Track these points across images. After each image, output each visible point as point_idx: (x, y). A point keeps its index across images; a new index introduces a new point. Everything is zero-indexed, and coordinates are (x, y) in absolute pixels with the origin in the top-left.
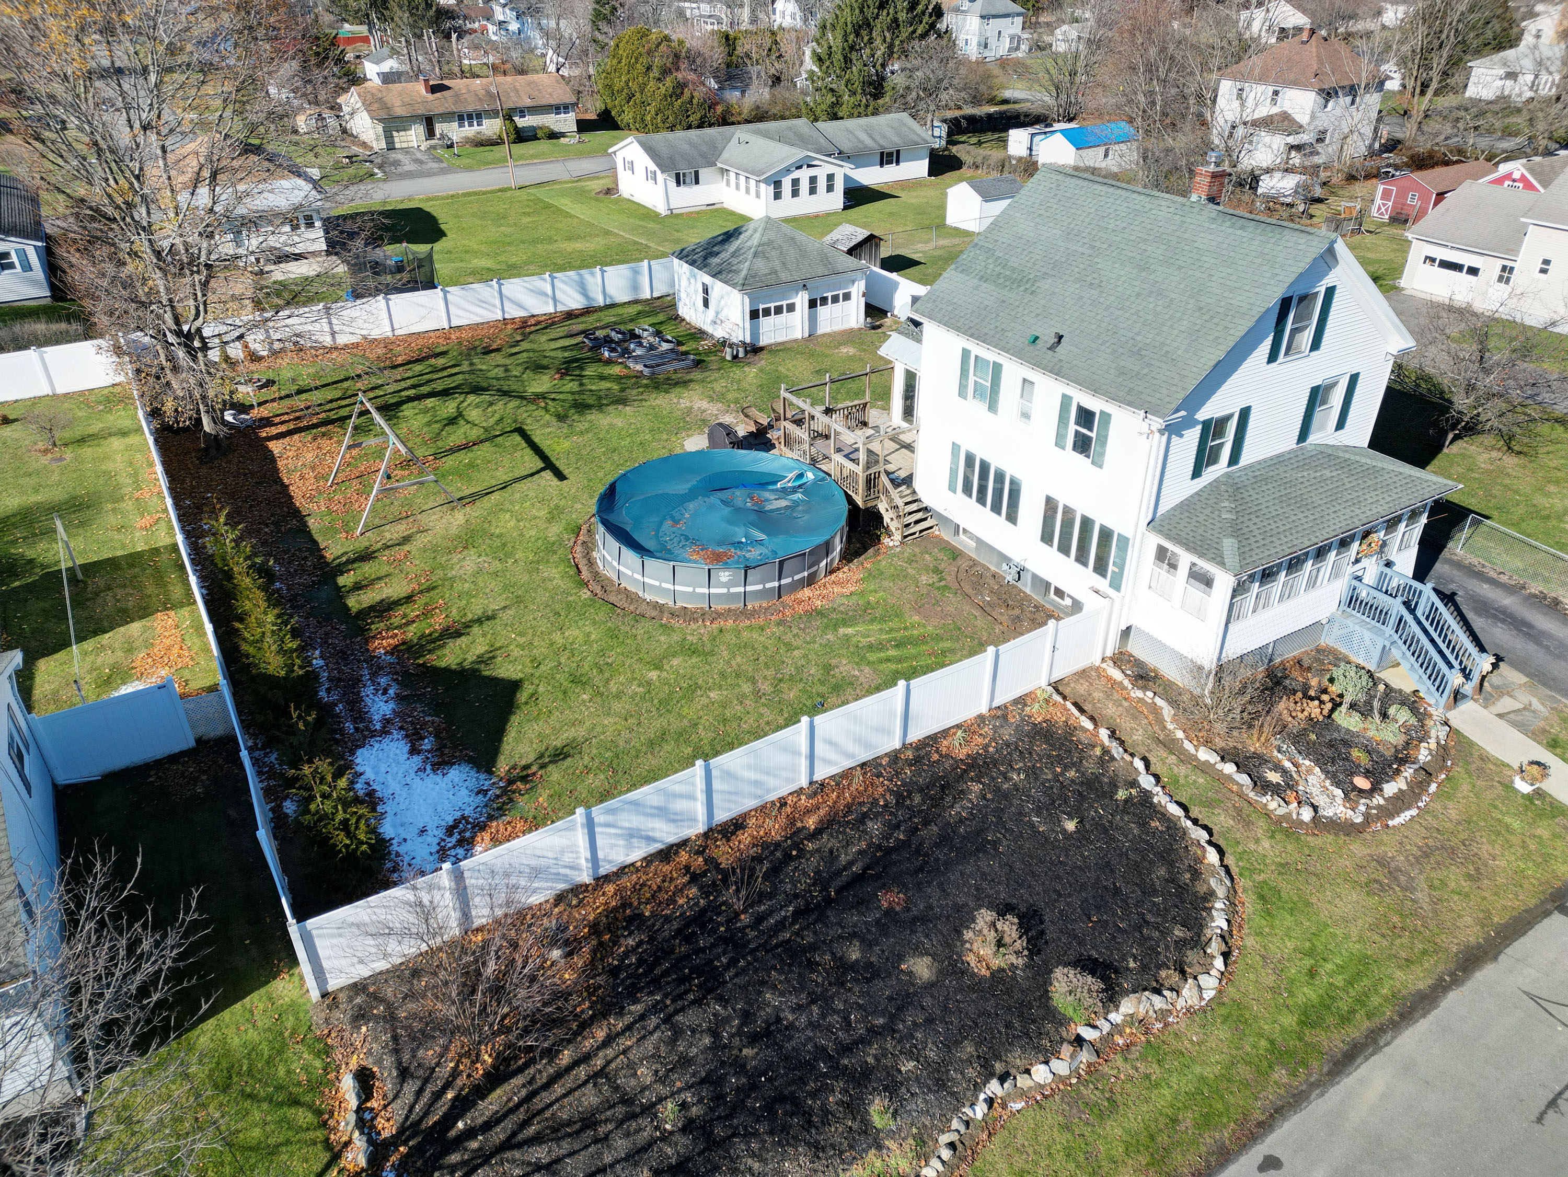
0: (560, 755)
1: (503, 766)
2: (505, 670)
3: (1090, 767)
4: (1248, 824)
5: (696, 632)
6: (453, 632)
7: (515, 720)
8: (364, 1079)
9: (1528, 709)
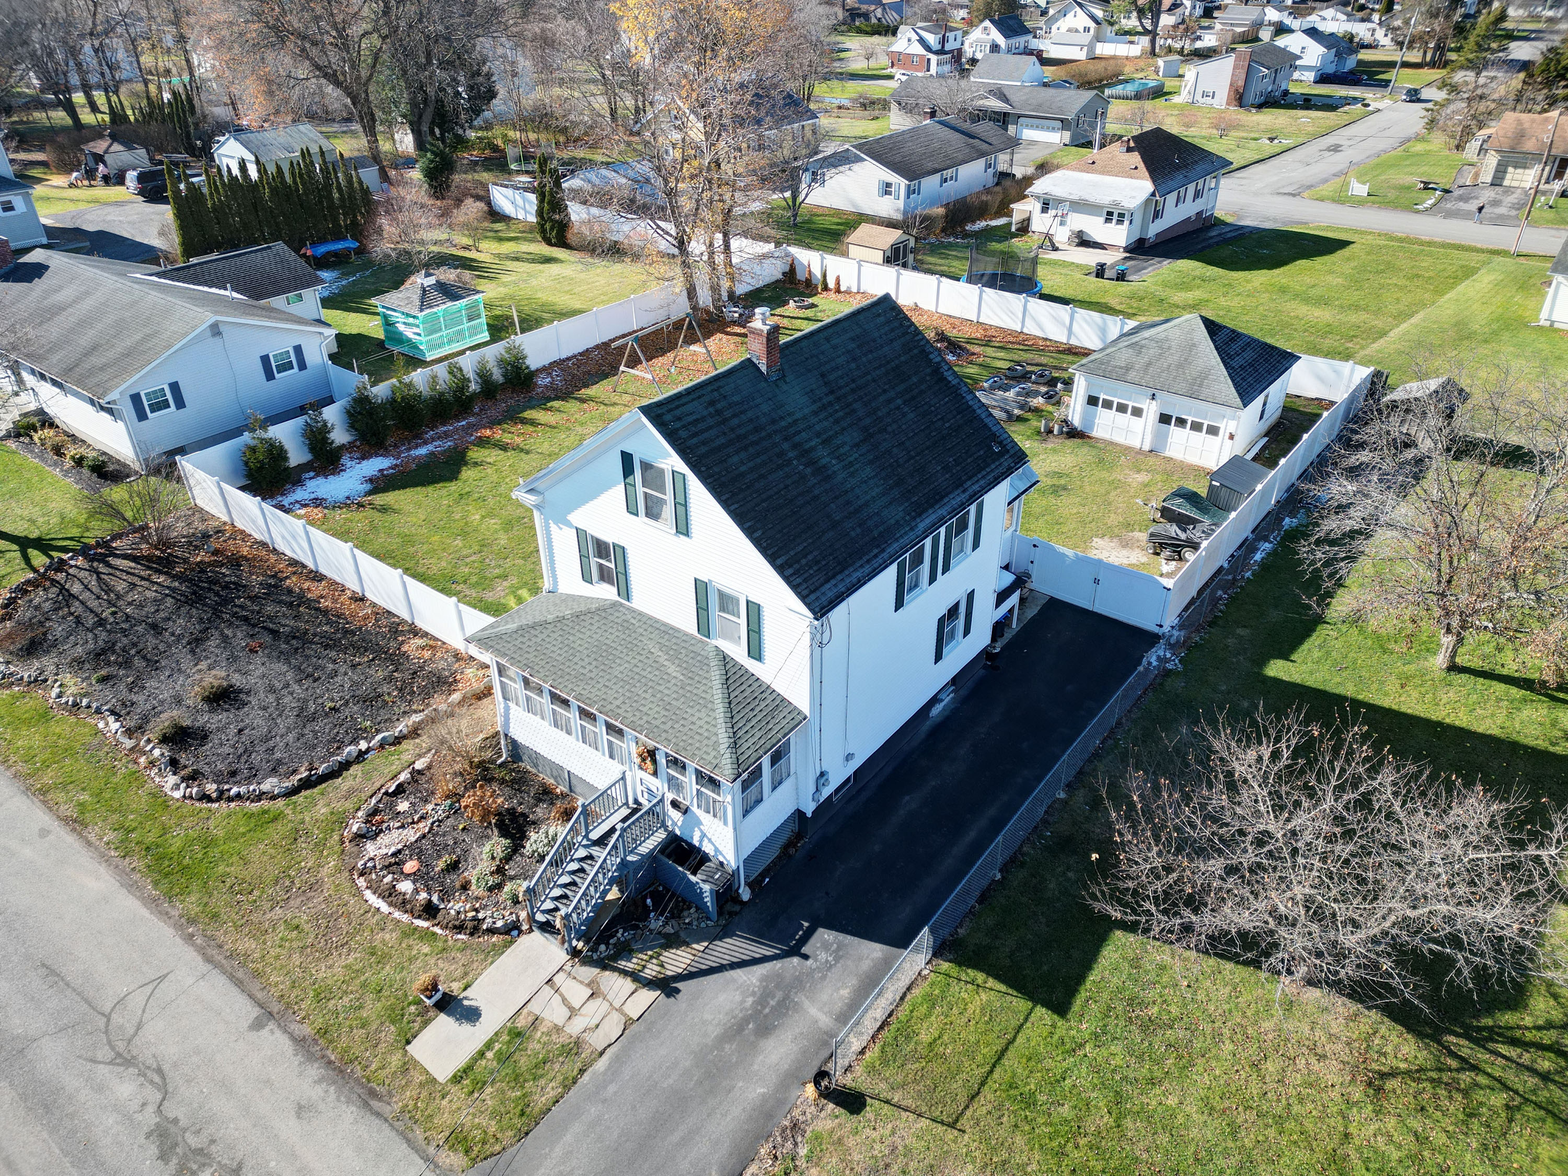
1: (375, 497)
2: (468, 473)
3: (397, 706)
4: (346, 797)
6: (504, 447)
7: (417, 489)
9: (573, 1012)
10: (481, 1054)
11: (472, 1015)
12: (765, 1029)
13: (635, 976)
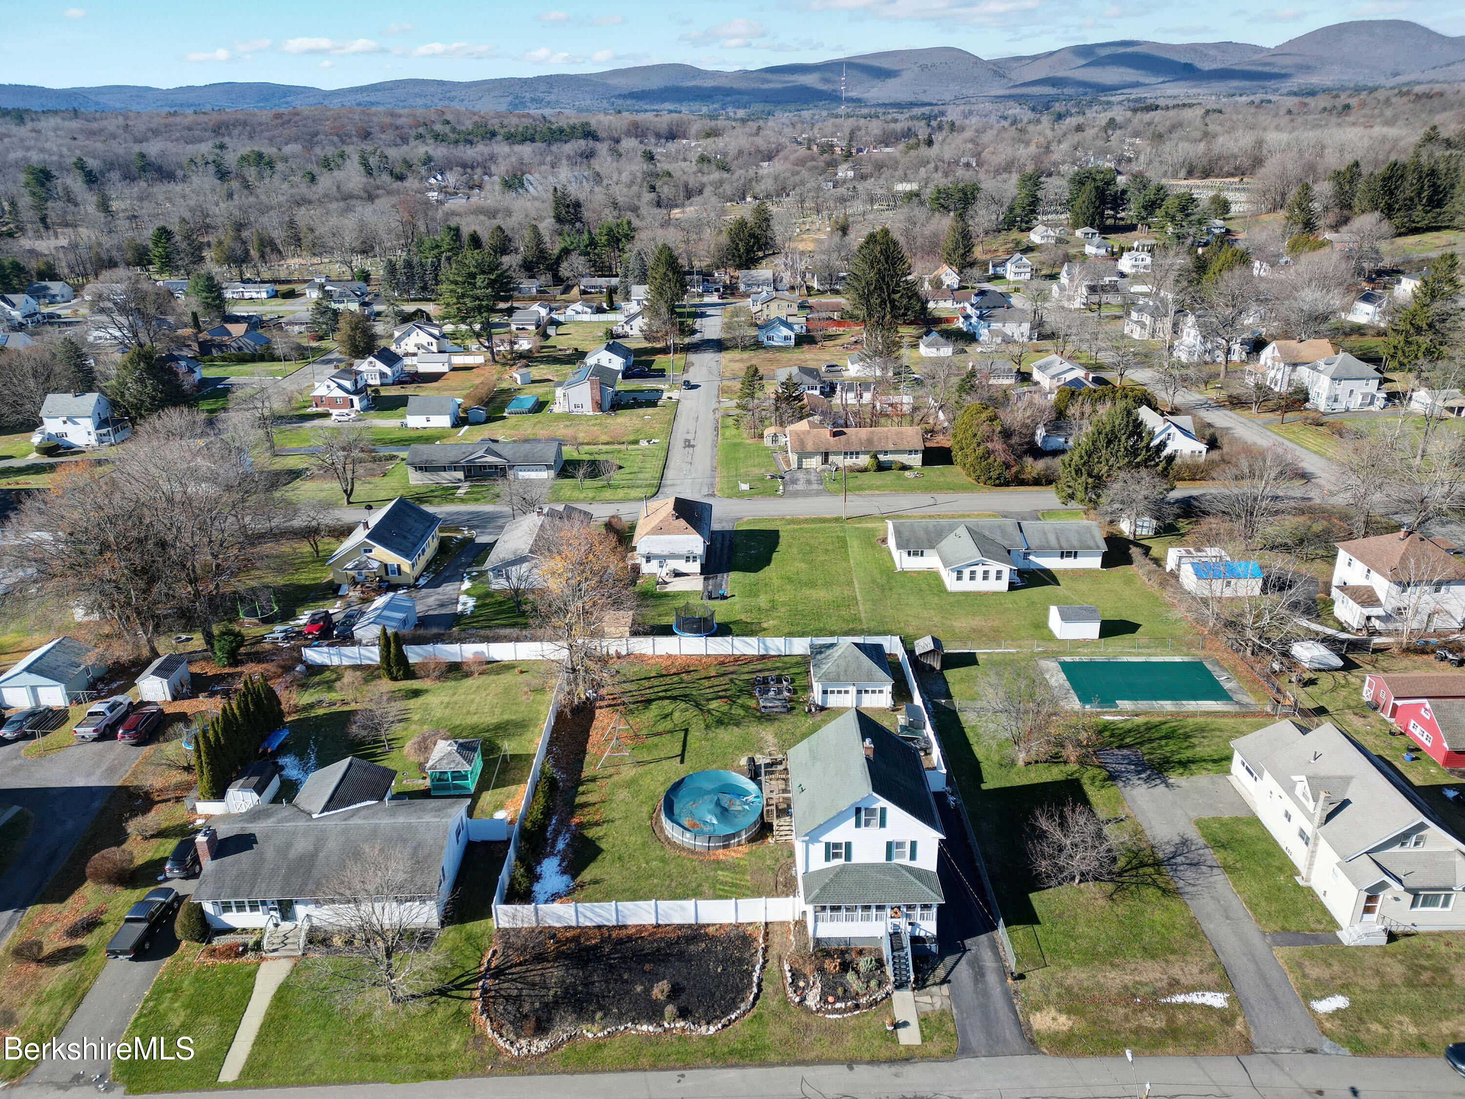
0: (596, 882)
1: (579, 879)
2: (603, 845)
3: (747, 955)
4: (776, 994)
5: (670, 852)
6: (597, 824)
7: (592, 865)
8: (495, 952)
9: (932, 1004)
10: (922, 1031)
11: (905, 1024)
12: (983, 975)
13: (935, 984)
